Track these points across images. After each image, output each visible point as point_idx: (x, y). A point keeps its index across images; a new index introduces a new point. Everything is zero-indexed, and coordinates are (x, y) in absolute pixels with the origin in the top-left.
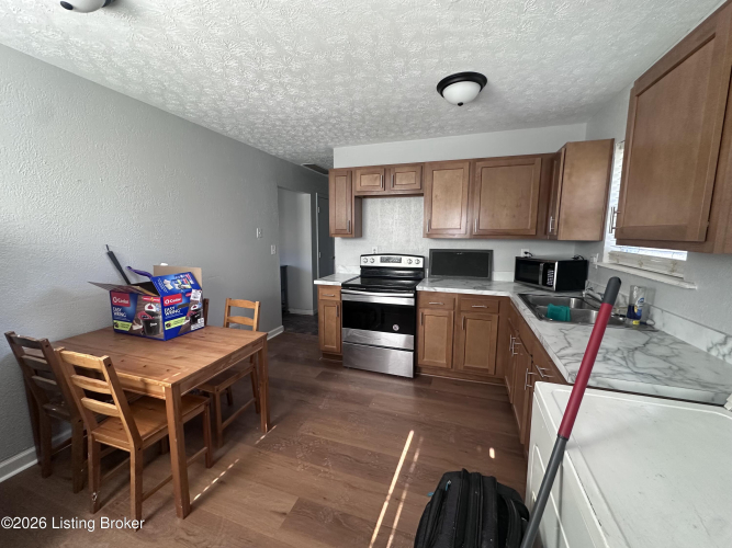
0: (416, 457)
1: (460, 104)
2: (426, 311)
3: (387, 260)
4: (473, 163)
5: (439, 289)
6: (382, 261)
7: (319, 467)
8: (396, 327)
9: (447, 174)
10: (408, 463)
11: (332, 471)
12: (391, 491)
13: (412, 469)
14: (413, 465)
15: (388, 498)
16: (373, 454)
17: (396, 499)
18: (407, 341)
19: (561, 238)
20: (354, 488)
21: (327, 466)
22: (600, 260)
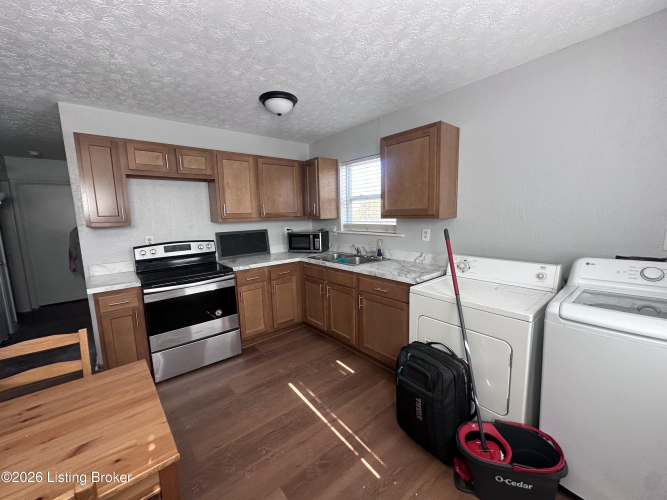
0: (312, 394)
1: (279, 115)
2: (244, 288)
3: (174, 249)
4: (257, 158)
5: (253, 266)
6: (167, 250)
7: (263, 458)
8: (219, 312)
9: (236, 164)
10: (312, 401)
11: (277, 450)
12: (325, 421)
13: (319, 401)
14: (317, 399)
15: (329, 425)
16: (287, 415)
17: (333, 422)
18: (231, 321)
19: (322, 217)
20: (304, 442)
21: (268, 452)
22: (339, 228)
